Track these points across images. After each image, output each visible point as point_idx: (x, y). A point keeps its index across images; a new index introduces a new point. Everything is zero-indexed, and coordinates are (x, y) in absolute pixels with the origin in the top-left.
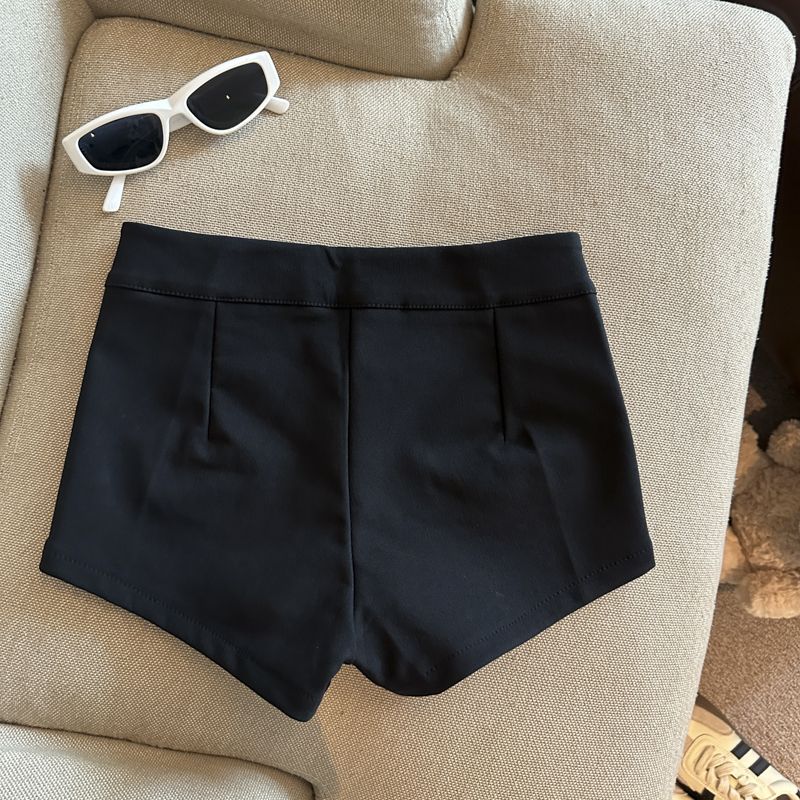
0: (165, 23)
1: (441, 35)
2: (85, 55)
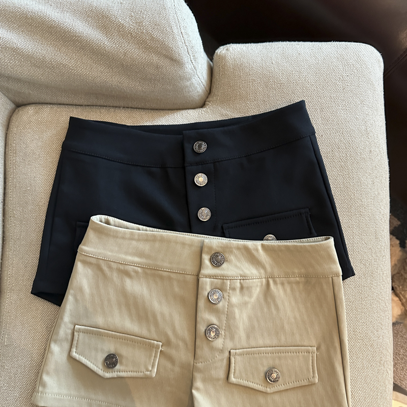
0: (53, 104)
2: (14, 129)
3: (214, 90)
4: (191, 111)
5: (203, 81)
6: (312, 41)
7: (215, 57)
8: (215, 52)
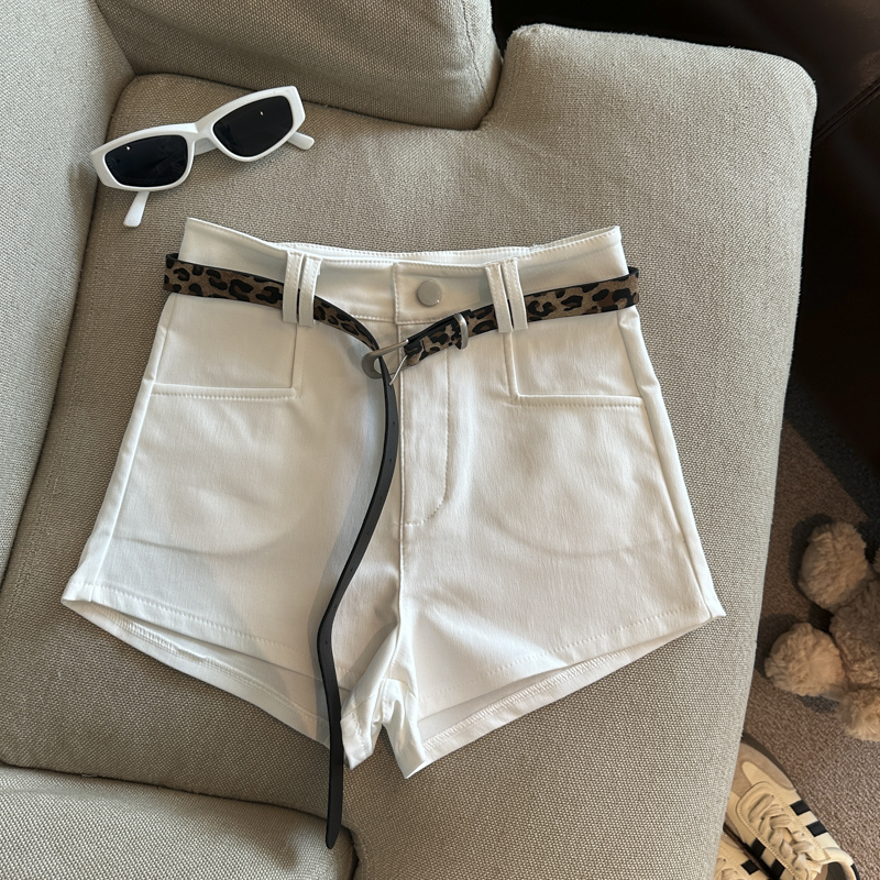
0: (203, 79)
1: (470, 86)
2: (127, 109)
3: (500, 100)
4: (451, 133)
5: (484, 80)
6: (692, 42)
7: (511, 39)
8: (511, 33)
